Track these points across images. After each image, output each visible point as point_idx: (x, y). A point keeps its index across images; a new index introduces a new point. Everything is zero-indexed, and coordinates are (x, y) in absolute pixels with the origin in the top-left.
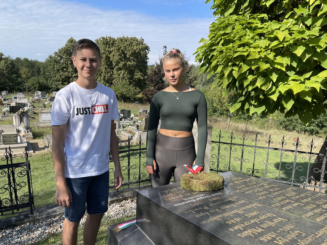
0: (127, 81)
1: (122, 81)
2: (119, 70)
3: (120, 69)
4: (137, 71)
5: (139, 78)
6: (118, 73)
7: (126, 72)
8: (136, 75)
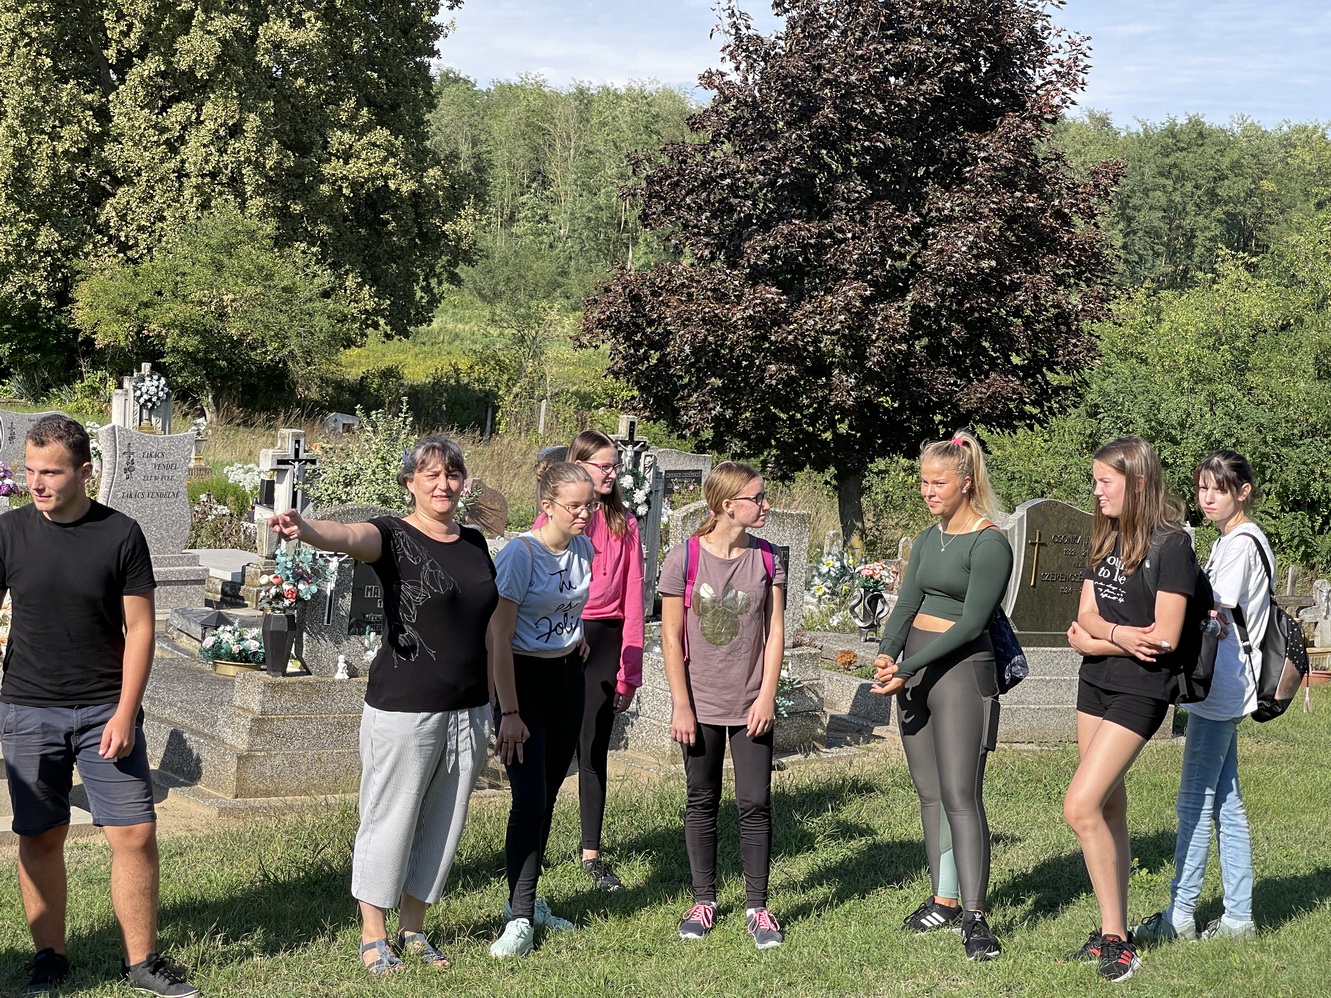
0: (256, 204)
1: (204, 206)
2: (176, 99)
3: (185, 86)
4: (354, 117)
5: (372, 179)
6: (163, 130)
7: (253, 121)
8: (347, 156)
